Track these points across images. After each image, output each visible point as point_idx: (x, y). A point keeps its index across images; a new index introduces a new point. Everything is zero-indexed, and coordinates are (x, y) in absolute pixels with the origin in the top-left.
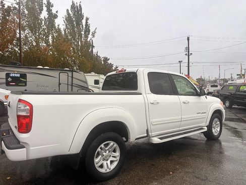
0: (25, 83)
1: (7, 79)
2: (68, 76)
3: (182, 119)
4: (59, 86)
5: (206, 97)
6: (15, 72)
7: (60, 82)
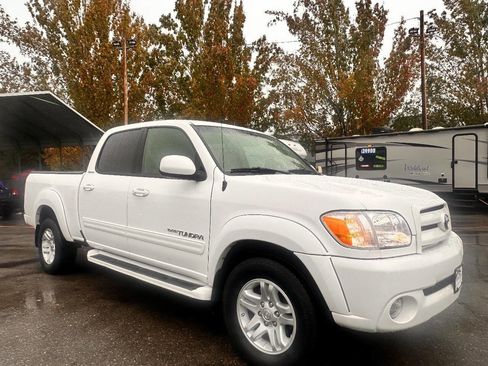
0: (384, 163)
1: (357, 158)
2: (477, 141)
3: (128, 234)
4: (453, 167)
5: (225, 184)
6: (369, 145)
7: (456, 158)
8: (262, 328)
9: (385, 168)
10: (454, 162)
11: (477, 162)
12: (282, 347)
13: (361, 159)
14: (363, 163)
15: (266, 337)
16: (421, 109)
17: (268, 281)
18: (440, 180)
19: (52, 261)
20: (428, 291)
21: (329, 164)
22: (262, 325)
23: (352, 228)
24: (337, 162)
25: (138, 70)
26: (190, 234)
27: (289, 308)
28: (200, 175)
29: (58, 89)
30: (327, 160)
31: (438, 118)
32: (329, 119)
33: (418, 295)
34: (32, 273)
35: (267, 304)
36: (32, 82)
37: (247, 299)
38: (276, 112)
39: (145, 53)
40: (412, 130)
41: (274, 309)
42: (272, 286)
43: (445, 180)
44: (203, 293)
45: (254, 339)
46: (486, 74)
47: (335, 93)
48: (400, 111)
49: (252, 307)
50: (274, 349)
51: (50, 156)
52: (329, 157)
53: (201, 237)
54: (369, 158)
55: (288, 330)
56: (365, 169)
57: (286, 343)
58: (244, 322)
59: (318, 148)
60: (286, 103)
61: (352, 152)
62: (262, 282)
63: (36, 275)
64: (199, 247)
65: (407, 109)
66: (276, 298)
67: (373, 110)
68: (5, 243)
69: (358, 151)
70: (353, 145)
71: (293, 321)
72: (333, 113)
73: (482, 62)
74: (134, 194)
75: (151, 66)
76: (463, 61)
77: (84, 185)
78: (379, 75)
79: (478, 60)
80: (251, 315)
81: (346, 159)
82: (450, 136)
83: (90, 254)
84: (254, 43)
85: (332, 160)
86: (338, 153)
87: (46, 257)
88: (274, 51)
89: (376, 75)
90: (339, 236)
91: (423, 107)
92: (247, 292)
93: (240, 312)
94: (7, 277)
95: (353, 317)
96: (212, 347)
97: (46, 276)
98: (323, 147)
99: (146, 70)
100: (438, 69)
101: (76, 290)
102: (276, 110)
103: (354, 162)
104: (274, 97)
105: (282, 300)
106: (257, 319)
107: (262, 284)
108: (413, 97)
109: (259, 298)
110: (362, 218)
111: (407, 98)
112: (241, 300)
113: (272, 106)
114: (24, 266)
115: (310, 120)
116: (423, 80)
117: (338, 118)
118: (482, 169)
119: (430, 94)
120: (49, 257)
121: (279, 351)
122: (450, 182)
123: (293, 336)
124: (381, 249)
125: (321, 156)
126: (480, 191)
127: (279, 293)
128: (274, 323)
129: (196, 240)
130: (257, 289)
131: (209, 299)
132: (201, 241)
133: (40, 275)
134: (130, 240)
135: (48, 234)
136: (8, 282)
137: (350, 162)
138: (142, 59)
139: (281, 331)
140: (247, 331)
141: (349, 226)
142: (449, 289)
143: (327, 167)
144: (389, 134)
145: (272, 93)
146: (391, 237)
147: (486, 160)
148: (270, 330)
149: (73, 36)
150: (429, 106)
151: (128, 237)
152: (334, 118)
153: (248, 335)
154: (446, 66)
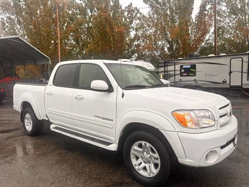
0: (195, 73)
1: (181, 70)
2: (242, 61)
3: (73, 117)
4: (230, 75)
5: (123, 95)
6: (187, 64)
7: (231, 70)
8: (143, 165)
9: (195, 75)
10: (231, 72)
11: (242, 72)
12: (154, 173)
13: (183, 71)
14: (184, 73)
15: (145, 168)
16: (214, 43)
17: (146, 143)
18: (223, 81)
19: (30, 129)
20: (222, 147)
21: (166, 74)
22: (143, 163)
23: (187, 118)
24: (170, 73)
25: (64, 23)
26: (106, 119)
27: (157, 155)
28: (110, 90)
29: (21, 33)
30: (165, 71)
31: (223, 49)
32: (166, 49)
33: (218, 150)
34: (20, 136)
35: (145, 153)
36: (7, 29)
37: (135, 150)
38: (138, 45)
39: (68, 13)
40: (209, 56)
41: (149, 156)
42: (148, 145)
43: (226, 82)
44: (113, 147)
45: (139, 170)
46: (248, 25)
47: (169, 35)
48: (203, 44)
49: (138, 154)
50: (149, 175)
51: (18, 70)
52: (166, 70)
53: (112, 120)
54: (187, 71)
55: (156, 166)
56: (185, 76)
57: (155, 171)
58: (134, 162)
59: (160, 65)
60: (143, 41)
61: (178, 67)
62: (143, 143)
63: (22, 137)
64: (111, 125)
65: (207, 44)
66: (150, 150)
67: (189, 44)
68: (2, 119)
69: (181, 66)
70: (178, 63)
71: (159, 162)
72: (168, 46)
73: (245, 18)
74: (76, 98)
75: (71, 20)
76: (236, 18)
77: (47, 92)
78: (192, 25)
79: (244, 17)
80: (137, 158)
81: (175, 71)
82: (229, 59)
83: (52, 126)
84: (126, 8)
85: (167, 71)
86: (171, 68)
87: (27, 127)
88: (136, 11)
89: (190, 25)
90: (181, 122)
91: (215, 42)
92: (135, 147)
93: (132, 156)
94: (8, 138)
95: (188, 160)
96: (118, 173)
97: (28, 137)
98: (163, 65)
99: (69, 23)
100: (223, 22)
101: (45, 144)
102: (138, 44)
103: (179, 72)
104: (137, 37)
105: (153, 151)
106: (140, 160)
107: (143, 144)
108: (210, 36)
109: (141, 150)
110: (192, 113)
111: (207, 38)
112: (132, 151)
113: (136, 43)
114: (15, 132)
115: (155, 50)
116: (215, 28)
117: (170, 49)
118: (245, 76)
119: (219, 36)
120: (29, 128)
121: (152, 175)
122: (228, 82)
123: (159, 168)
124: (201, 128)
125: (162, 69)
126: (244, 87)
127: (151, 148)
128: (149, 162)
129: (109, 121)
130: (140, 146)
131: (116, 150)
132: (112, 122)
133: (25, 137)
134: (73, 120)
135: (28, 116)
136: (9, 141)
137: (177, 72)
138: (66, 17)
139: (152, 166)
140: (136, 166)
141: (186, 117)
142: (232, 145)
143: (165, 75)
144: (197, 57)
145: (136, 35)
146: (205, 122)
147: (247, 72)
148: (147, 166)
149: (28, 5)
150: (218, 42)
151: (73, 119)
152: (169, 49)
153: (136, 168)
154: (227, 20)
